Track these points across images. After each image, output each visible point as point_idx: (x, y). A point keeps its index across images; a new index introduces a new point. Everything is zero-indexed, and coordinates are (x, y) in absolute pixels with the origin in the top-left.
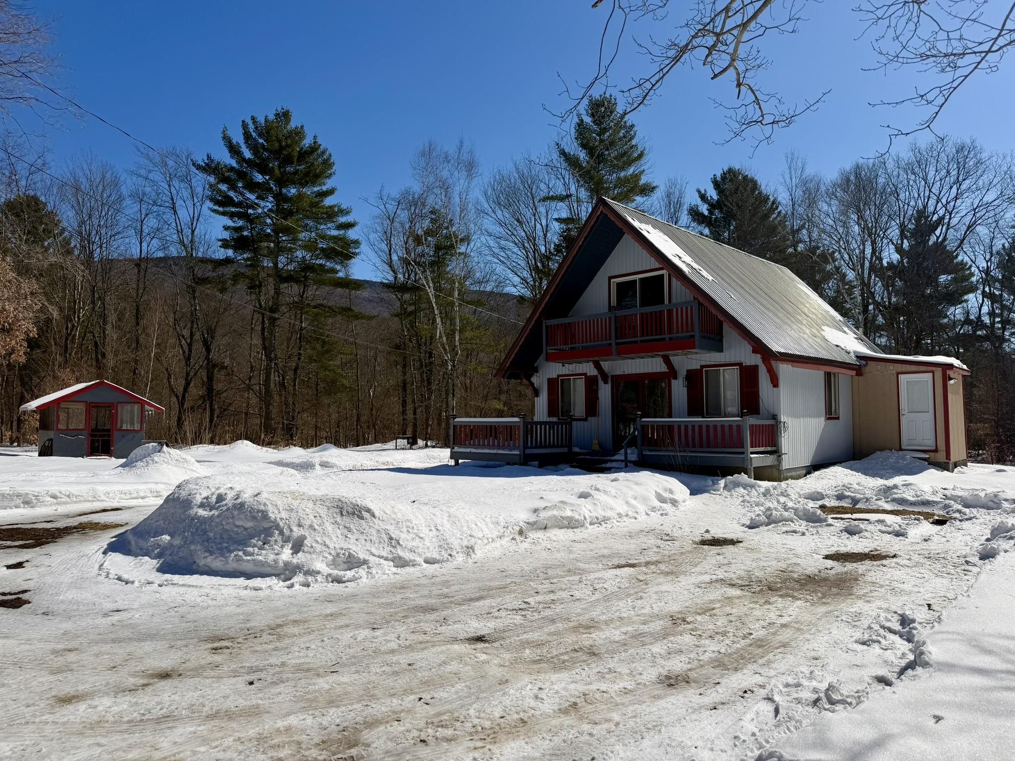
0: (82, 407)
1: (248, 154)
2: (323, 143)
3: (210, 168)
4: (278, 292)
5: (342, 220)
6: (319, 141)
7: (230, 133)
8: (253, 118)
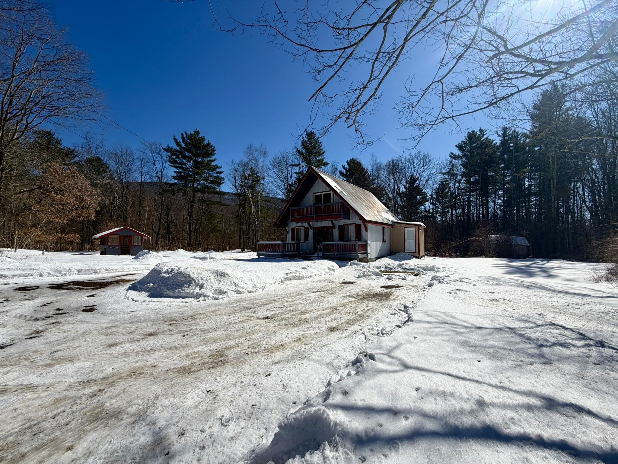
0: (118, 237)
1: (183, 145)
2: (212, 143)
3: (169, 150)
4: (194, 196)
5: (218, 170)
6: (210, 142)
7: (176, 137)
8: (185, 132)
